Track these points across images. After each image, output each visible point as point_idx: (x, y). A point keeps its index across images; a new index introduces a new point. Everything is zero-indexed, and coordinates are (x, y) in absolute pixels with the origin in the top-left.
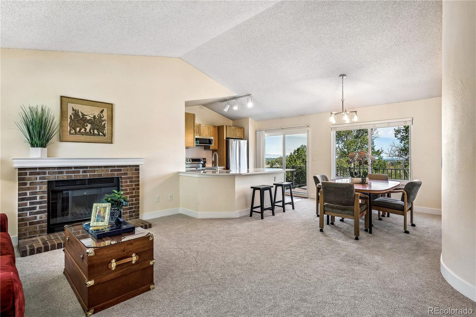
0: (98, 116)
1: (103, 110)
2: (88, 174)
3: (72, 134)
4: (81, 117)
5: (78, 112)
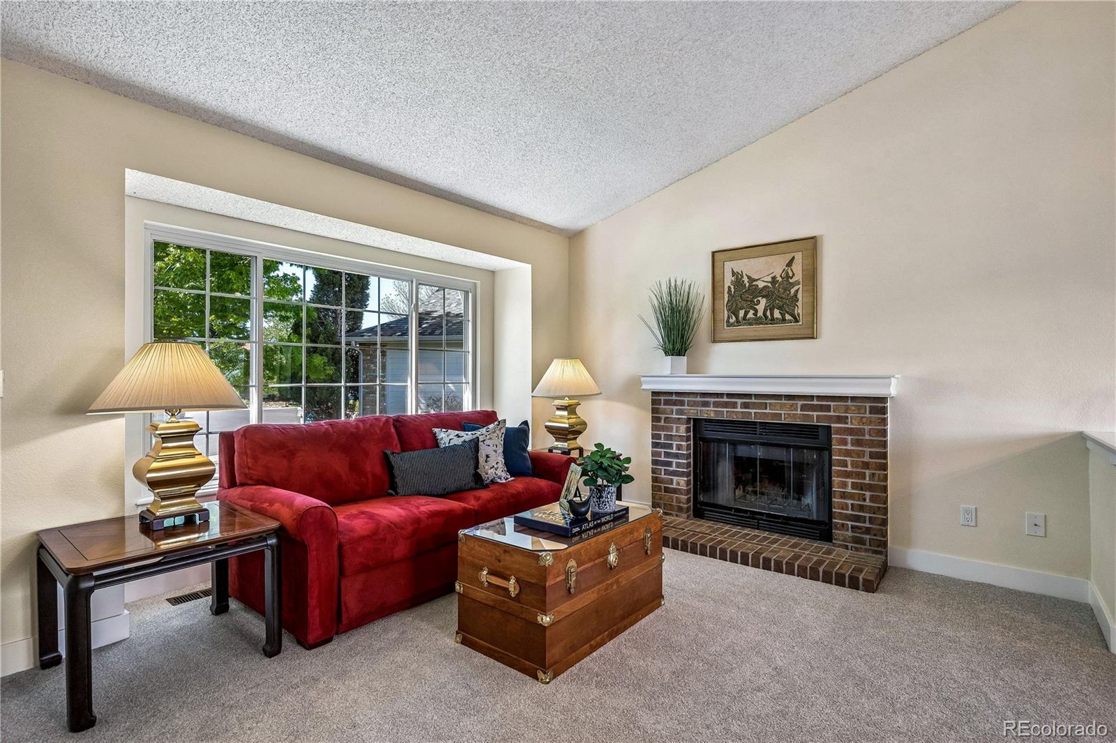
0: (781, 276)
1: (793, 258)
2: (753, 411)
3: (732, 325)
4: (747, 285)
5: (742, 276)
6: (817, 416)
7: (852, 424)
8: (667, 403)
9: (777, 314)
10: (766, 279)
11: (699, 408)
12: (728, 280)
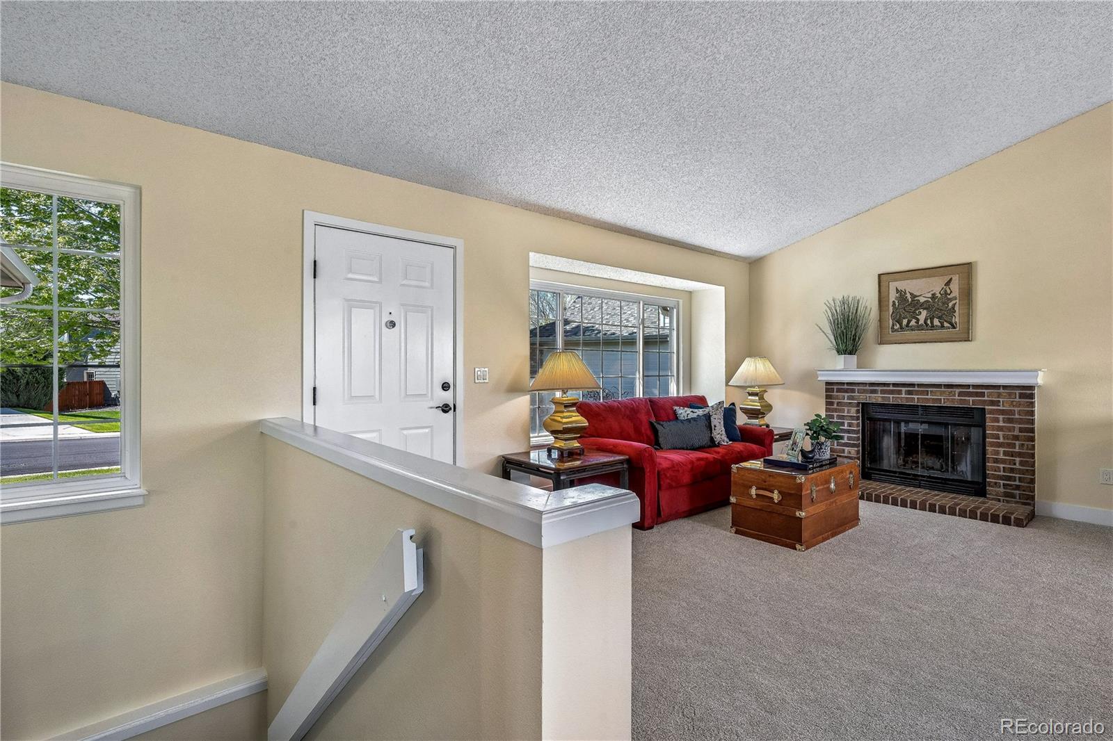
0: (940, 293)
1: (951, 279)
2: (916, 397)
3: (896, 331)
4: (910, 300)
5: (905, 293)
6: (973, 400)
7: (1003, 406)
8: (839, 390)
9: (936, 322)
10: (927, 295)
11: (868, 395)
12: (893, 296)
